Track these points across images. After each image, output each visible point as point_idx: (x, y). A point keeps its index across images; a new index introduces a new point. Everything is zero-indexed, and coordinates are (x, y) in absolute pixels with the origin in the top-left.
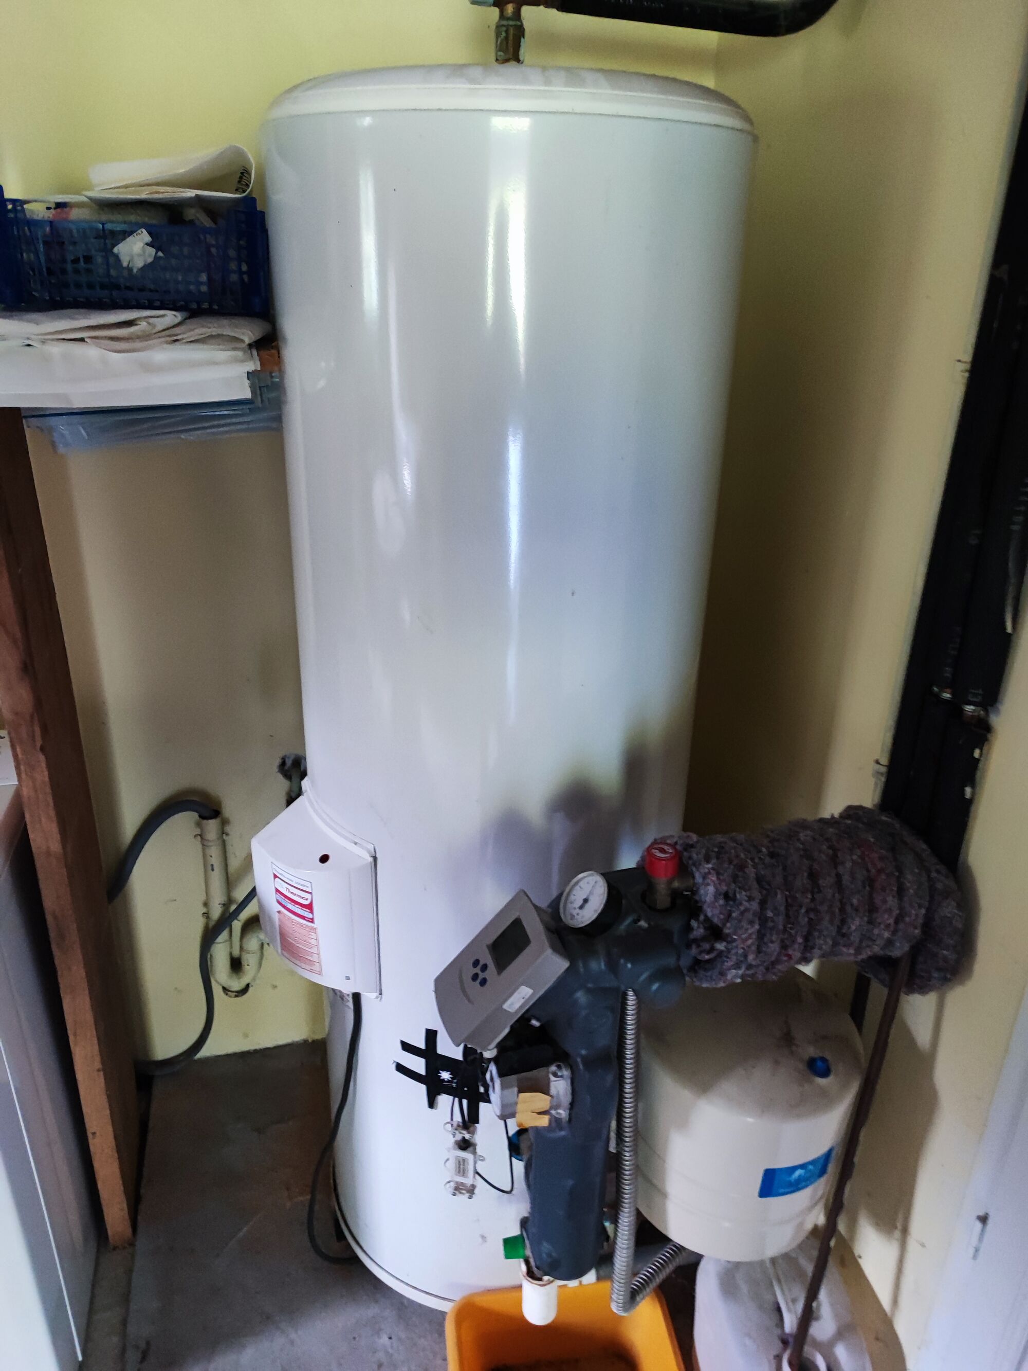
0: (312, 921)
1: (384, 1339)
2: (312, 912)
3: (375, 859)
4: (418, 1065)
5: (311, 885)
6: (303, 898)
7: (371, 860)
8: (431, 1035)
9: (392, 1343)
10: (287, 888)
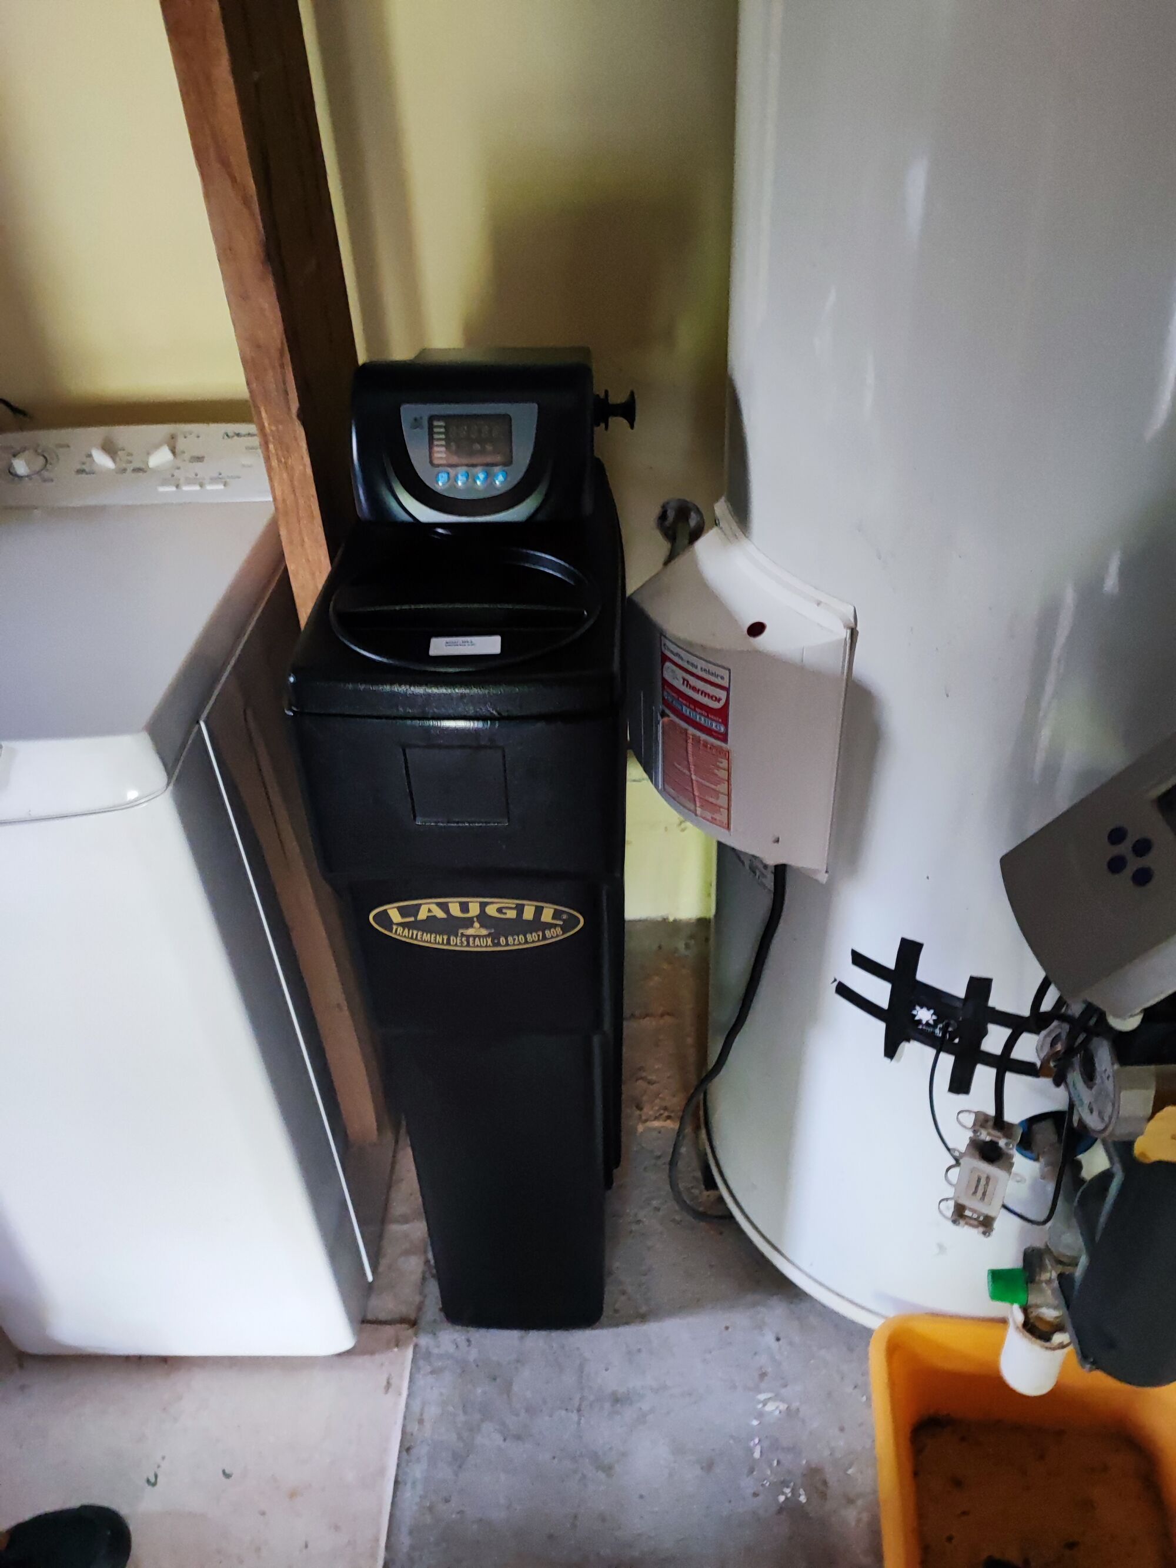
0: (724, 738)
1: (769, 1338)
2: (725, 723)
3: (854, 633)
4: (879, 992)
5: (730, 673)
6: (712, 697)
7: (845, 634)
8: (909, 951)
9: (780, 1348)
10: (684, 680)
